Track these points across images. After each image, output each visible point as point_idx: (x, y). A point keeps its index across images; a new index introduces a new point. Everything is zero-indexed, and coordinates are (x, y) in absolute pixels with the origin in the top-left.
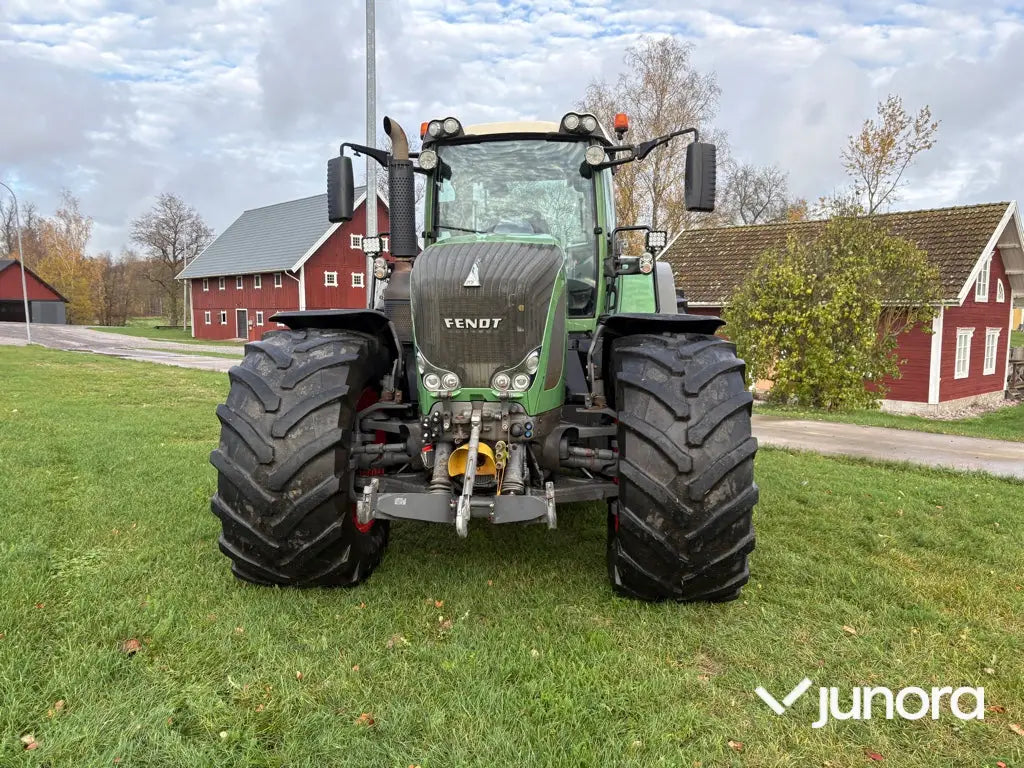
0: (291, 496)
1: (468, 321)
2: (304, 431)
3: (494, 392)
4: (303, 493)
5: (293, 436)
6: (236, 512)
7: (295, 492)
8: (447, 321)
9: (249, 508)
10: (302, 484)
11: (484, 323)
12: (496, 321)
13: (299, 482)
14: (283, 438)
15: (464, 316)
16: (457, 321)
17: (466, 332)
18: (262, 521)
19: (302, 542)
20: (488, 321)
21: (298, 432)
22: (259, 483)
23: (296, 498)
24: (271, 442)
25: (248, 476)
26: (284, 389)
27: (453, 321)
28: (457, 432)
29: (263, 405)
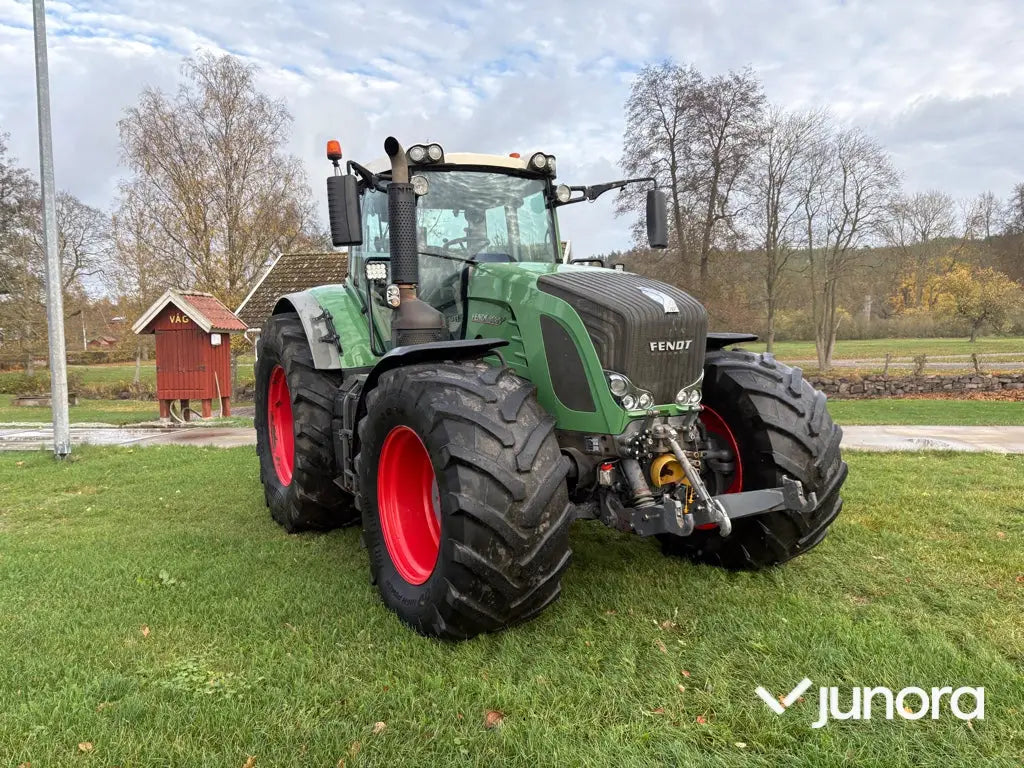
0: (541, 530)
1: (669, 344)
2: (544, 462)
3: (678, 407)
4: (551, 524)
5: (535, 468)
6: (488, 559)
7: (544, 525)
8: (652, 344)
9: (502, 551)
10: (550, 516)
11: (680, 345)
12: (688, 342)
13: (548, 514)
14: (528, 472)
15: (666, 339)
16: (660, 344)
17: (665, 354)
18: (513, 563)
19: (540, 577)
20: (683, 343)
21: (538, 464)
22: (513, 522)
23: (546, 530)
24: (518, 478)
25: (502, 516)
26: (509, 422)
27: (657, 345)
28: (658, 446)
29: (499, 440)
